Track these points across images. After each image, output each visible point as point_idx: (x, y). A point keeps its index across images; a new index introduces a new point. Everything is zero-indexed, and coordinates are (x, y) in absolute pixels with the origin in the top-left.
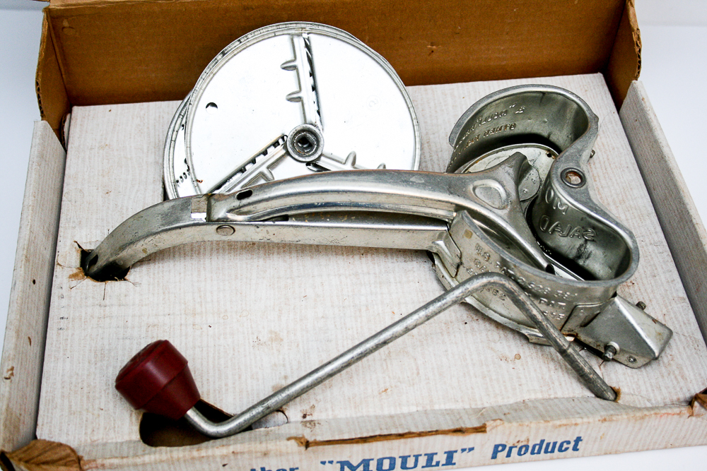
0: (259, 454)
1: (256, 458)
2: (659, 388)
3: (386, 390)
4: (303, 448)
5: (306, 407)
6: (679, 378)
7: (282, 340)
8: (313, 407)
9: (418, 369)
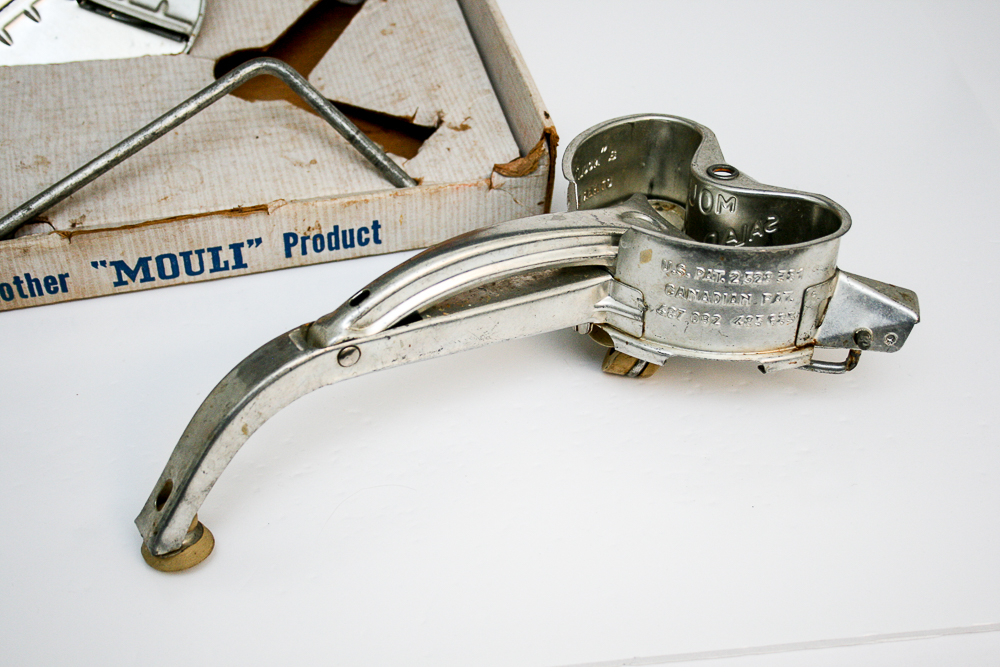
0: (18, 251)
1: (16, 257)
2: (461, 172)
3: (165, 198)
4: (66, 241)
5: (76, 217)
6: (481, 159)
7: (49, 163)
8: (84, 217)
9: (202, 178)
